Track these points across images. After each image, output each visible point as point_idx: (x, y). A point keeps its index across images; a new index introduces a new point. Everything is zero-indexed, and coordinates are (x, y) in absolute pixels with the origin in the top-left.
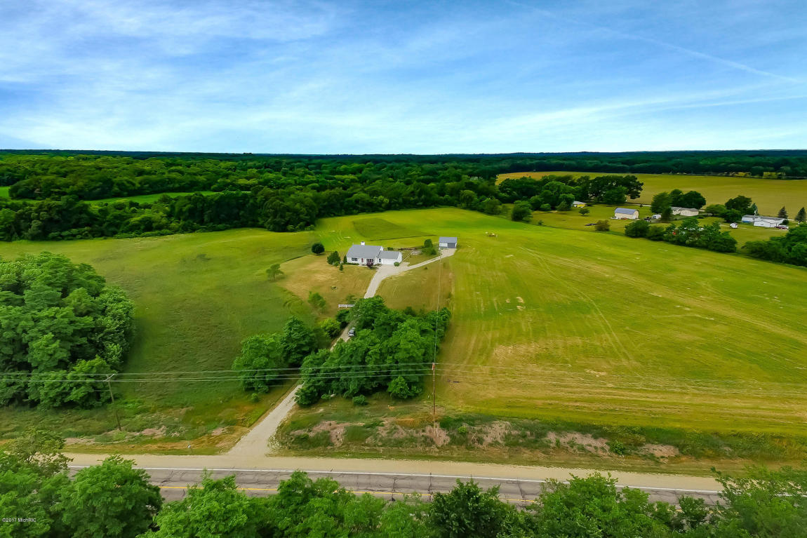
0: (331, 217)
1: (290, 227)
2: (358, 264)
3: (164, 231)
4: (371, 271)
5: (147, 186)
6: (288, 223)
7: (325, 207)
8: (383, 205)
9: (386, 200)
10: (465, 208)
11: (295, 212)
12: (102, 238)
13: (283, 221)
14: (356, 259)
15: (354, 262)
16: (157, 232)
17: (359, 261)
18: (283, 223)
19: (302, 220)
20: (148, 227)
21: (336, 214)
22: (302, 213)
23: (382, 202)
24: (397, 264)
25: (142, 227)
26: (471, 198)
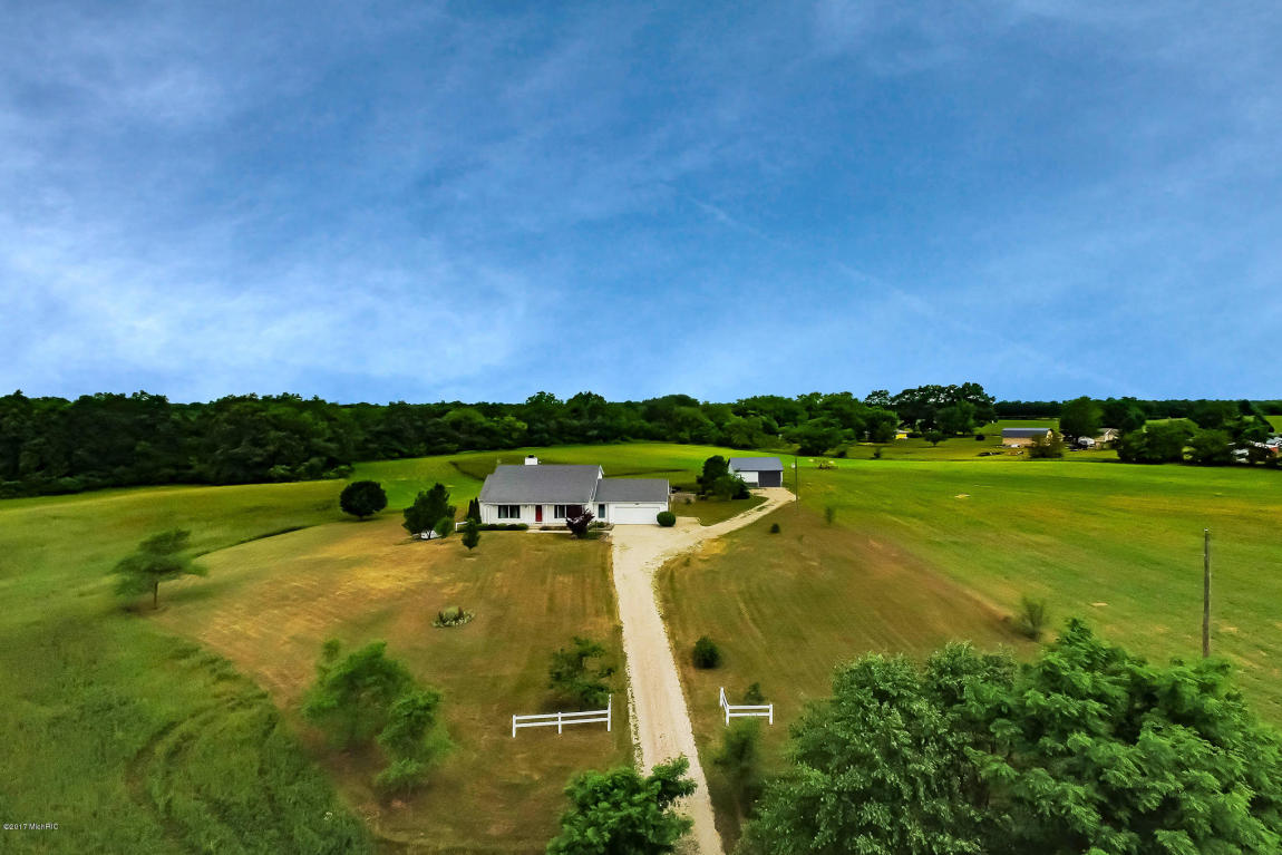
1: (280, 469)
2: (523, 528)
4: (589, 544)
6: (273, 459)
7: (378, 435)
9: (523, 425)
11: (295, 432)
13: (258, 455)
14: (514, 511)
15: (509, 521)
17: (527, 517)
18: (258, 459)
19: (317, 453)
22: (319, 434)
24: (666, 521)
26: (695, 421)
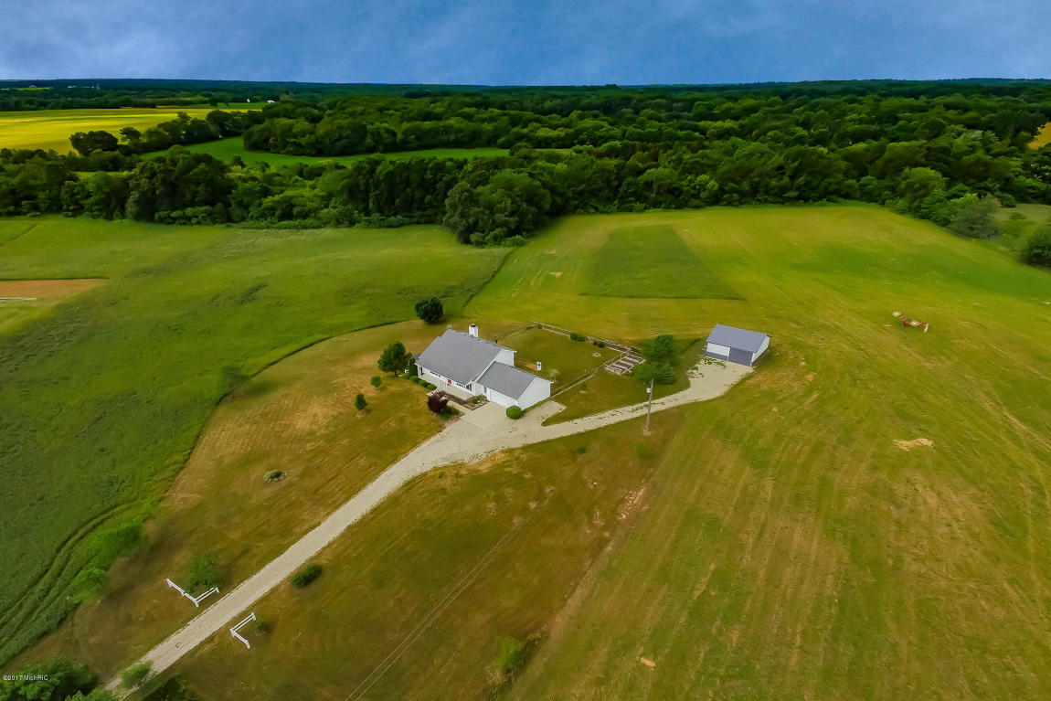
0: (589, 213)
2: (432, 388)
3: (308, 221)
4: (433, 423)
5: (413, 137)
6: (473, 228)
8: (703, 195)
9: (713, 184)
10: (902, 212)
11: (487, 207)
12: (224, 225)
13: (463, 225)
16: (298, 222)
18: (463, 228)
20: (288, 214)
21: (601, 208)
22: (501, 211)
23: (703, 187)
24: (510, 415)
25: (278, 212)
26: (923, 188)
